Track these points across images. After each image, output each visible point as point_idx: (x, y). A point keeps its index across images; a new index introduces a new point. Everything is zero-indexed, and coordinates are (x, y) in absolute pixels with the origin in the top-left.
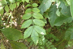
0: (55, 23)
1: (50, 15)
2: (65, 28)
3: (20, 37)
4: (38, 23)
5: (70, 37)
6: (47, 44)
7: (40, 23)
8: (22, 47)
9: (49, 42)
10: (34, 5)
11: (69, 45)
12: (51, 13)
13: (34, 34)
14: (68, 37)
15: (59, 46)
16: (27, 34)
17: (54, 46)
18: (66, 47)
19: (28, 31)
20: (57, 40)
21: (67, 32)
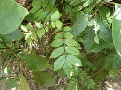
0: (92, 48)
1: (85, 38)
2: (105, 53)
3: (47, 67)
4: (71, 52)
5: (112, 66)
6: (80, 74)
7: (74, 52)
8: (48, 79)
9: (83, 72)
10: (66, 29)
11: (111, 76)
12: (87, 35)
13: (67, 66)
14: (110, 66)
15: (97, 77)
16: (58, 66)
17: (90, 78)
18: (107, 78)
19: (59, 62)
20: (94, 69)
21: (107, 59)
